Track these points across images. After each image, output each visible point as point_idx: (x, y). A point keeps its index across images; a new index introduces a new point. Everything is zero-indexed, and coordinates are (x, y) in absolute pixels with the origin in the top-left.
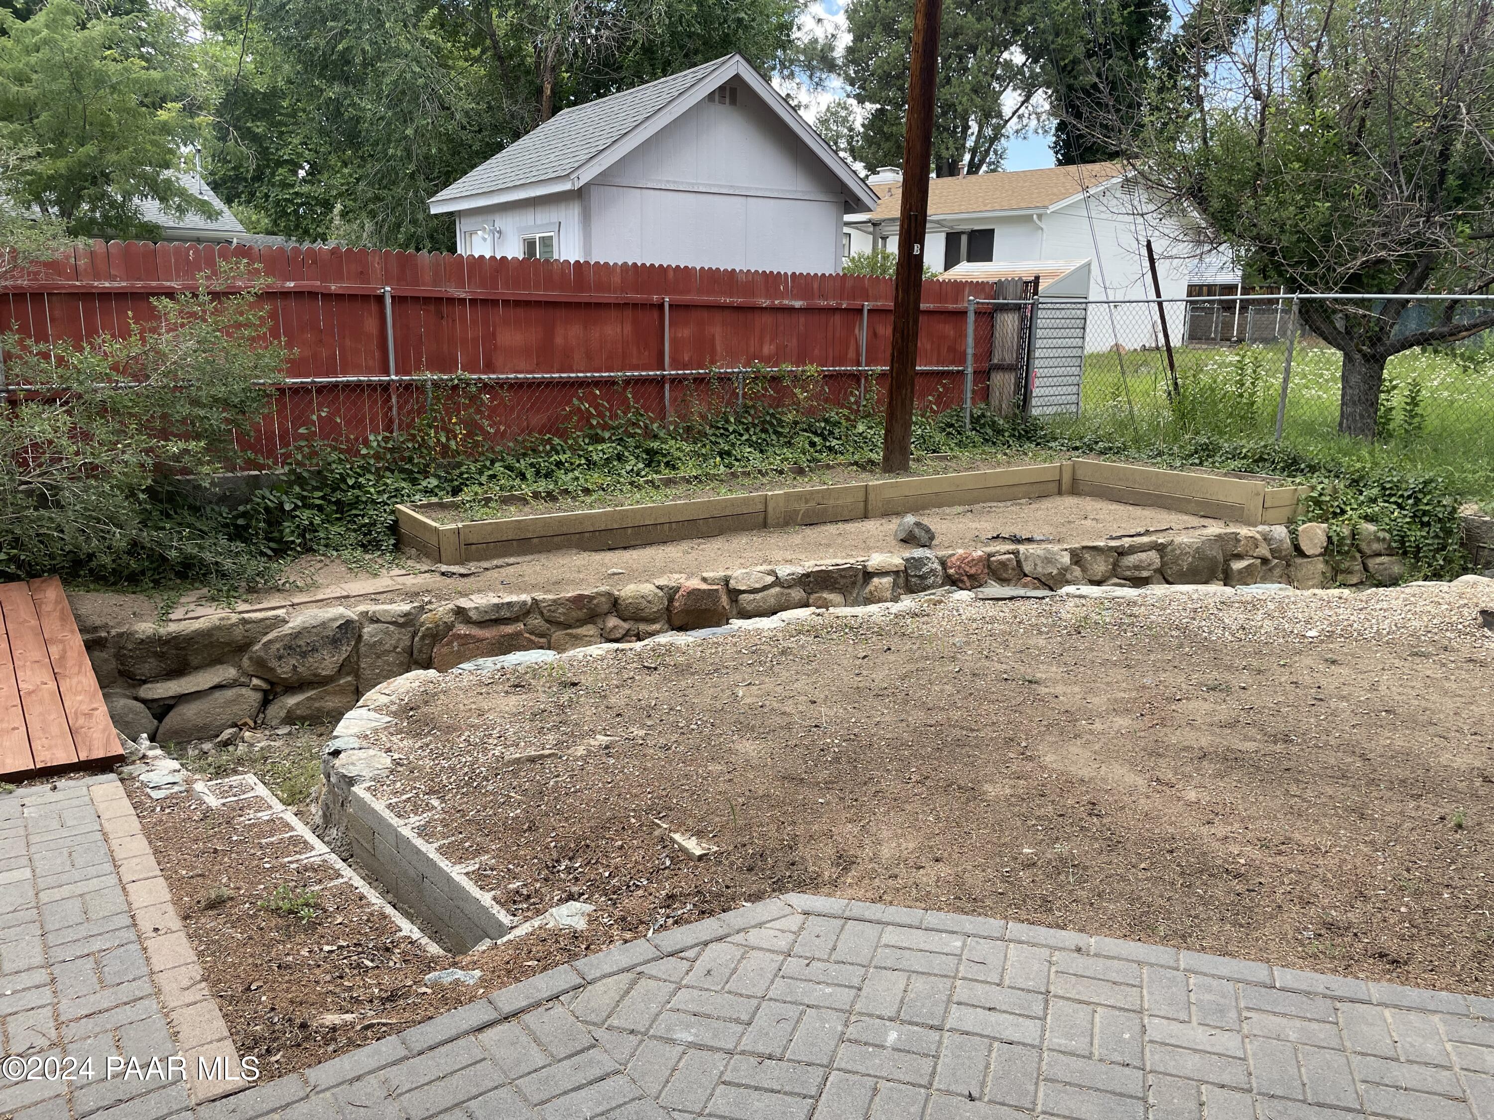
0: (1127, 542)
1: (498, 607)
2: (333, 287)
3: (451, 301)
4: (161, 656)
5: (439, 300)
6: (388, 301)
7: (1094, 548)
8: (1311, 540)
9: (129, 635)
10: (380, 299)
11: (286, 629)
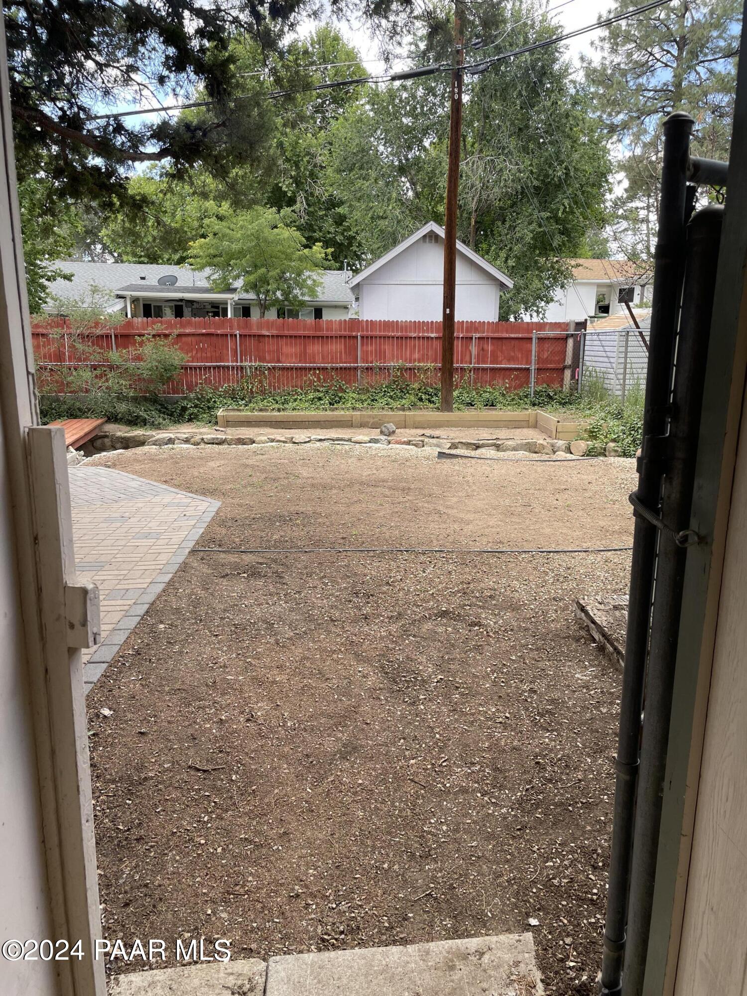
0: (481, 442)
1: (213, 439)
2: (219, 332)
3: (264, 336)
4: (122, 442)
5: (259, 336)
6: (238, 336)
7: (461, 443)
8: (577, 449)
9: (114, 435)
10: (236, 335)
11: (154, 439)
